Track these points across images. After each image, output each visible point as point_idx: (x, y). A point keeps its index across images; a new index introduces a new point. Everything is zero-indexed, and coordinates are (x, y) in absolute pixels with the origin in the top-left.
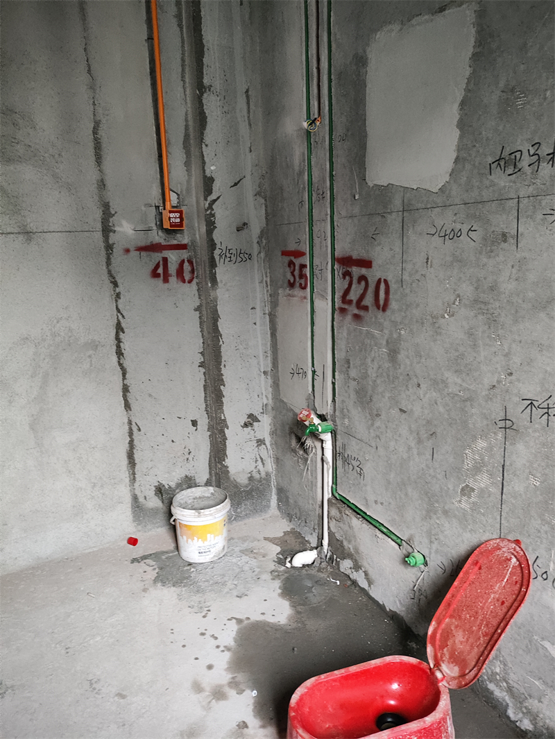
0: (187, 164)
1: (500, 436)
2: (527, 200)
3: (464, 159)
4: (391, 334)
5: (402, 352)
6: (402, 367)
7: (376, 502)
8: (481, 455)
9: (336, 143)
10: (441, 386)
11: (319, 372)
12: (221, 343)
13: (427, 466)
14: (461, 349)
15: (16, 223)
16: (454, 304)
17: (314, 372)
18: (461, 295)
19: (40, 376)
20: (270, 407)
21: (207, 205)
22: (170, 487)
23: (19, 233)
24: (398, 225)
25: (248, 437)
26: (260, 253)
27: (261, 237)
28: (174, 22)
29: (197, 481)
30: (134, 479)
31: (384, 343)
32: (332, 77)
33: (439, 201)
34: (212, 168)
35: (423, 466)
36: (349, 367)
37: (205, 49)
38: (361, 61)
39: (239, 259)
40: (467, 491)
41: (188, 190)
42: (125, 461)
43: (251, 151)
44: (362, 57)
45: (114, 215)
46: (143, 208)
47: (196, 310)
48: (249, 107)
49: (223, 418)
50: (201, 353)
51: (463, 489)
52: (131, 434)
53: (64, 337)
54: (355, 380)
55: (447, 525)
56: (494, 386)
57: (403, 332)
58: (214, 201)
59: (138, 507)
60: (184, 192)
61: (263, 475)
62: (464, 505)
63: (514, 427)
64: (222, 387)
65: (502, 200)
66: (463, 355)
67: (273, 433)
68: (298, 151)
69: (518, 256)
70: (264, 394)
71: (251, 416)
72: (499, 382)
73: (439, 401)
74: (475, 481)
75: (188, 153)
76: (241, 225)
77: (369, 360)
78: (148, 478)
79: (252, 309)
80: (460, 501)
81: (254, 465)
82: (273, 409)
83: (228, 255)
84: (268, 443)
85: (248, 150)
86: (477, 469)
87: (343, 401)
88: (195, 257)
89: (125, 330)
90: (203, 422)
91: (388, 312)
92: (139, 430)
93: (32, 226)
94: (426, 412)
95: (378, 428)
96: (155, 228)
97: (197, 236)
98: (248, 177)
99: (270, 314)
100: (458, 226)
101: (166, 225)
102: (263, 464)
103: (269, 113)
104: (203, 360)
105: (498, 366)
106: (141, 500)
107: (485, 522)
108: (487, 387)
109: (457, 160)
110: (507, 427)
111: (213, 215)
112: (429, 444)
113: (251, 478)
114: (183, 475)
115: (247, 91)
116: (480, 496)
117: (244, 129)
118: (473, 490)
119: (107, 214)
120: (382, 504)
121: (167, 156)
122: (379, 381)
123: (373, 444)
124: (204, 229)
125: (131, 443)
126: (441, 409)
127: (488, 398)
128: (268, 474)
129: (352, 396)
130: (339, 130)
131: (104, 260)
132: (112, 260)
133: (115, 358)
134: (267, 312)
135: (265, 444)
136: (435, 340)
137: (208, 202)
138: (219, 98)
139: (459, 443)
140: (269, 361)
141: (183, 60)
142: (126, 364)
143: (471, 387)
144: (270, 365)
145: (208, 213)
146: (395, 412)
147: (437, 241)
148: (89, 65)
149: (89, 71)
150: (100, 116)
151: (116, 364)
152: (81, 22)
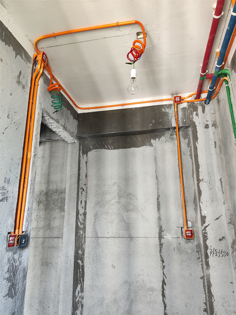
0: (195, 209)
23: (128, 237)
26: (233, 252)
27: (233, 244)
34: (205, 212)
37: (200, 166)
39: (222, 255)
41: (196, 220)
43: (224, 204)
45: (163, 231)
46: (176, 228)
47: (201, 278)
48: (222, 186)
58: (206, 227)
60: (194, 221)
75: (196, 205)
76: (221, 238)
83: (215, 252)
89: (167, 284)
96: (181, 237)
98: (224, 215)
104: (205, 307)
111: (206, 233)
115: (221, 179)
119: (161, 230)
131: (159, 250)
132: (162, 250)
133: (161, 298)
137: (204, 227)
138: (207, 184)
141: (193, 170)
145: (203, 232)
148: (157, 177)
149: (157, 178)
150: (160, 193)
151: (162, 300)
152: (155, 163)
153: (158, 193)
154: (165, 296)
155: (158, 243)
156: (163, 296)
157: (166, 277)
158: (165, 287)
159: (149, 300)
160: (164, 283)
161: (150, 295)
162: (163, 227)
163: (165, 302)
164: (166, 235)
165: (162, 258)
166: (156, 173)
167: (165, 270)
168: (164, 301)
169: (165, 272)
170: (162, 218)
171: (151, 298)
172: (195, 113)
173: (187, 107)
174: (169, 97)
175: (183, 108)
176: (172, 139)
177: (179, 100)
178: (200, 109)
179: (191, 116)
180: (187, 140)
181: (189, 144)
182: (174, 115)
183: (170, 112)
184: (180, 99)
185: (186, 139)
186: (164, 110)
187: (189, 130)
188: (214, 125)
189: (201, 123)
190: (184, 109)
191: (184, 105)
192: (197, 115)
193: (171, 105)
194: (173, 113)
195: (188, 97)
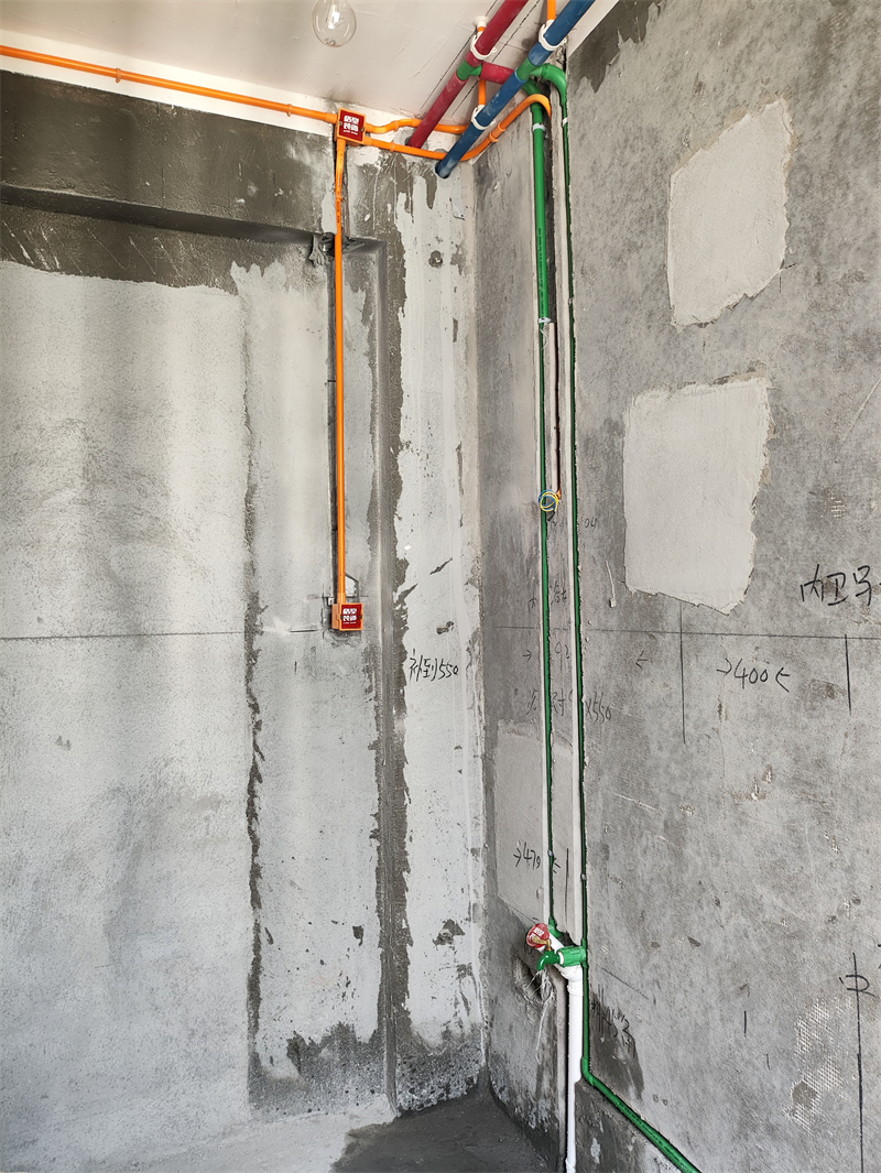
0: (371, 541)
1: (850, 1002)
2: (857, 642)
3: (765, 575)
4: (671, 813)
5: (689, 844)
6: (691, 868)
7: (655, 1098)
8: (821, 1033)
9: (582, 528)
10: (752, 907)
11: (560, 860)
12: (407, 801)
13: (736, 1041)
14: (781, 852)
15: (125, 622)
16: (764, 779)
17: (552, 859)
18: (774, 767)
19: (130, 848)
20: (480, 911)
21: (396, 598)
22: (312, 1043)
23: (128, 636)
24: (674, 651)
25: (445, 960)
26: (470, 664)
27: (472, 642)
28: (366, 360)
29: (358, 1034)
30: (257, 1023)
31: (662, 826)
32: (577, 443)
33: (732, 626)
34: (406, 548)
35: (731, 1041)
36: (607, 858)
37: (404, 396)
38: (615, 428)
39: (439, 674)
40: (803, 1094)
41: (371, 575)
42: (244, 995)
43: (461, 525)
44: (616, 424)
45: (263, 610)
46: (305, 601)
47: (371, 747)
48: (461, 468)
49: (404, 926)
50: (375, 815)
51: (797, 1090)
52: (257, 947)
53: (173, 788)
54: (616, 881)
55: (774, 1152)
56: (834, 918)
57: (688, 813)
58: (407, 592)
59: (259, 1076)
60: (365, 578)
61: (467, 1029)
62: (799, 1119)
63: (870, 990)
64: (405, 874)
65: (822, 637)
66: (783, 861)
67: (485, 955)
68: (529, 530)
69: (853, 720)
70: (472, 888)
71: (449, 924)
72: (841, 912)
73: (751, 932)
74: (816, 1077)
75: (373, 527)
76: (444, 625)
77: (638, 851)
78: (278, 1026)
79: (456, 748)
80: (793, 1112)
81: (453, 1010)
82: (486, 913)
83: (425, 667)
84: (476, 971)
85: (457, 523)
86: (819, 1055)
87: (599, 914)
88: (375, 668)
89: (264, 778)
90: (373, 930)
92: (271, 941)
93: (147, 626)
94: (731, 948)
95: (656, 967)
96: (320, 627)
97: (380, 639)
98: (457, 559)
99: (484, 757)
100: (762, 666)
101: (337, 625)
102: (468, 1010)
103: (489, 477)
104: (376, 827)
105: (838, 886)
106: (265, 1063)
107: (836, 1155)
108: (823, 918)
109: (754, 574)
110: (859, 988)
111: (405, 612)
112: (739, 1003)
113: (446, 1035)
114: (336, 1023)
115: (459, 448)
116: (826, 1107)
117: (452, 495)
118: (814, 1094)
119: (254, 608)
120: (665, 1102)
121: (344, 531)
122: (655, 888)
123: (649, 994)
124: (390, 630)
125: (256, 963)
126: (756, 948)
127: (827, 937)
128: (474, 1028)
129: (612, 906)
130: (587, 511)
131: (244, 673)
132: (255, 673)
133: (244, 823)
134: (479, 753)
135: (471, 974)
136: (739, 833)
137: (399, 593)
138: (420, 457)
139: (786, 1007)
140: (481, 832)
141: (373, 407)
142: (260, 831)
143: (799, 915)
144: (483, 839)
145: (397, 608)
146: (681, 943)
147: (731, 682)
148: (248, 416)
149: (247, 423)
150: (256, 479)
151: (245, 830)
152: (243, 363)
153: (249, 478)
154: (256, 816)
155: (243, 651)
156: (252, 814)
157: (262, 757)
158: (257, 786)
159: (203, 834)
160: (255, 775)
161: (206, 819)
162: (260, 596)
163: (257, 833)
164: (271, 624)
165: (255, 699)
166: (246, 402)
167: (260, 734)
168: (251, 832)
169: (259, 742)
170: (262, 568)
171: (207, 829)
172: (402, 197)
173: (379, 168)
174: (319, 105)
175: (365, 166)
176: (311, 282)
177: (356, 128)
178: (420, 185)
179: (389, 206)
180: (362, 295)
181: (366, 311)
182: (329, 186)
183: (318, 170)
184: (361, 124)
185: (360, 291)
186: (297, 151)
187: (371, 259)
188: (457, 260)
189: (419, 244)
190: (366, 170)
191: (369, 156)
192: (409, 206)
193: (322, 139)
194: (328, 178)
195: (384, 129)
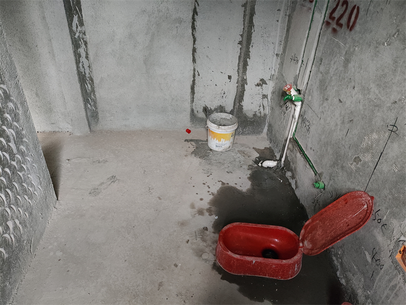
1: (387, 135)
4: (350, 48)
5: (352, 62)
6: (349, 72)
7: (311, 148)
8: (372, 142)
10: (366, 92)
11: (305, 63)
12: (253, 31)
13: (342, 138)
14: (386, 71)
16: (393, 36)
17: (303, 61)
18: (400, 30)
19: (150, 34)
20: (275, 77)
22: (211, 109)
25: (258, 92)
29: (226, 109)
30: (193, 100)
31: (344, 53)
35: (340, 137)
36: (321, 64)
40: (357, 160)
42: (190, 90)
49: (245, 78)
50: (241, 35)
51: (355, 158)
52: (194, 76)
53: (164, 13)
54: (321, 73)
55: (341, 174)
56: (396, 102)
57: (357, 49)
59: (193, 115)
61: (262, 114)
62: (353, 167)
63: (397, 132)
64: (248, 59)
66: (386, 75)
67: (273, 93)
70: (273, 68)
71: (262, 80)
72: (400, 100)
73: (362, 101)
74: (364, 156)
77: (333, 62)
78: (200, 102)
79: (278, 10)
80: (352, 164)
81: (258, 108)
82: (277, 78)
84: (269, 97)
86: (368, 149)
87: (312, 85)
89: (198, 14)
90: (235, 78)
91: (353, 32)
92: (199, 75)
94: (353, 106)
95: (325, 107)
99: (289, 16)
102: (264, 109)
106: (195, 112)
107: (360, 180)
108: (392, 101)
110: (393, 130)
112: (347, 126)
113: (255, 115)
114: (219, 105)
116: (363, 165)
118: (361, 161)
120: (314, 150)
122: (333, 78)
123: (319, 116)
125: (194, 81)
126: (361, 108)
127: (390, 109)
128: (265, 115)
129: (317, 83)
133: (190, 31)
134: (288, 14)
135: (267, 98)
136: (373, 60)
139: (364, 131)
140: (282, 48)
142: (196, 35)
143: (382, 98)
144: (282, 50)
146: (336, 100)
151: (191, 34)
154: (195, 28)
157: (198, 5)
158: (196, 17)
160: (195, 12)
161: (177, 27)
171: (177, 31)
